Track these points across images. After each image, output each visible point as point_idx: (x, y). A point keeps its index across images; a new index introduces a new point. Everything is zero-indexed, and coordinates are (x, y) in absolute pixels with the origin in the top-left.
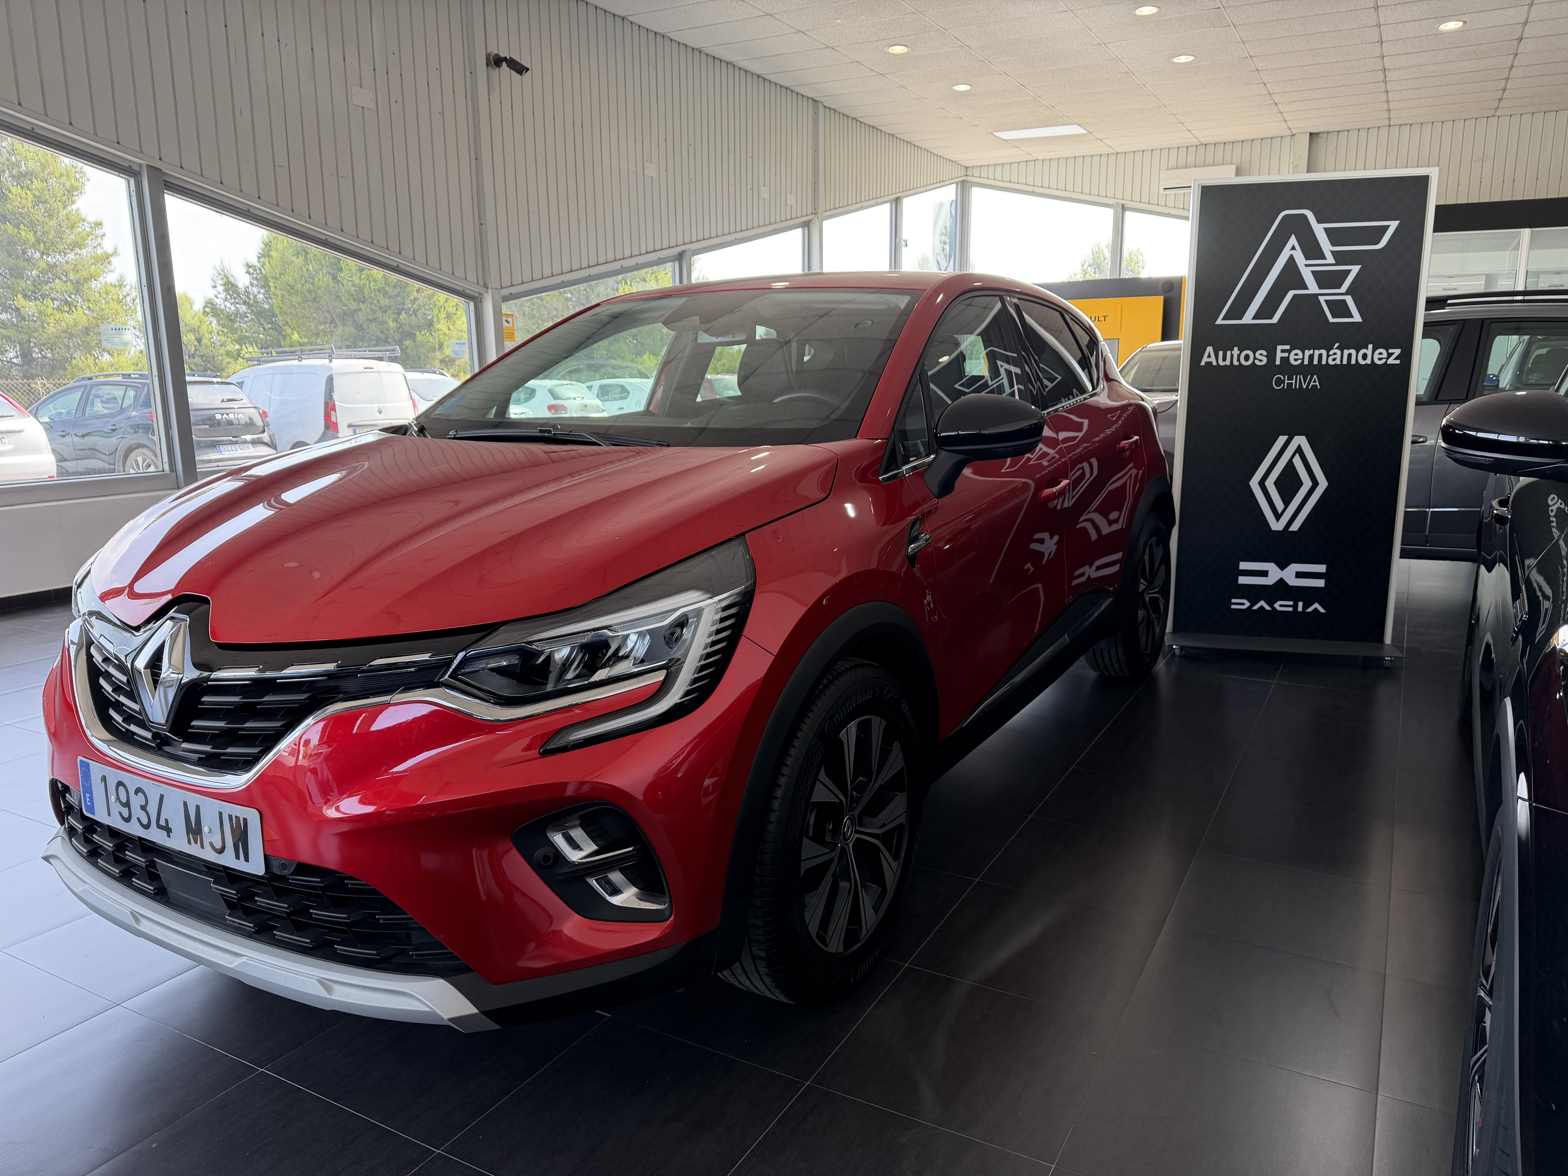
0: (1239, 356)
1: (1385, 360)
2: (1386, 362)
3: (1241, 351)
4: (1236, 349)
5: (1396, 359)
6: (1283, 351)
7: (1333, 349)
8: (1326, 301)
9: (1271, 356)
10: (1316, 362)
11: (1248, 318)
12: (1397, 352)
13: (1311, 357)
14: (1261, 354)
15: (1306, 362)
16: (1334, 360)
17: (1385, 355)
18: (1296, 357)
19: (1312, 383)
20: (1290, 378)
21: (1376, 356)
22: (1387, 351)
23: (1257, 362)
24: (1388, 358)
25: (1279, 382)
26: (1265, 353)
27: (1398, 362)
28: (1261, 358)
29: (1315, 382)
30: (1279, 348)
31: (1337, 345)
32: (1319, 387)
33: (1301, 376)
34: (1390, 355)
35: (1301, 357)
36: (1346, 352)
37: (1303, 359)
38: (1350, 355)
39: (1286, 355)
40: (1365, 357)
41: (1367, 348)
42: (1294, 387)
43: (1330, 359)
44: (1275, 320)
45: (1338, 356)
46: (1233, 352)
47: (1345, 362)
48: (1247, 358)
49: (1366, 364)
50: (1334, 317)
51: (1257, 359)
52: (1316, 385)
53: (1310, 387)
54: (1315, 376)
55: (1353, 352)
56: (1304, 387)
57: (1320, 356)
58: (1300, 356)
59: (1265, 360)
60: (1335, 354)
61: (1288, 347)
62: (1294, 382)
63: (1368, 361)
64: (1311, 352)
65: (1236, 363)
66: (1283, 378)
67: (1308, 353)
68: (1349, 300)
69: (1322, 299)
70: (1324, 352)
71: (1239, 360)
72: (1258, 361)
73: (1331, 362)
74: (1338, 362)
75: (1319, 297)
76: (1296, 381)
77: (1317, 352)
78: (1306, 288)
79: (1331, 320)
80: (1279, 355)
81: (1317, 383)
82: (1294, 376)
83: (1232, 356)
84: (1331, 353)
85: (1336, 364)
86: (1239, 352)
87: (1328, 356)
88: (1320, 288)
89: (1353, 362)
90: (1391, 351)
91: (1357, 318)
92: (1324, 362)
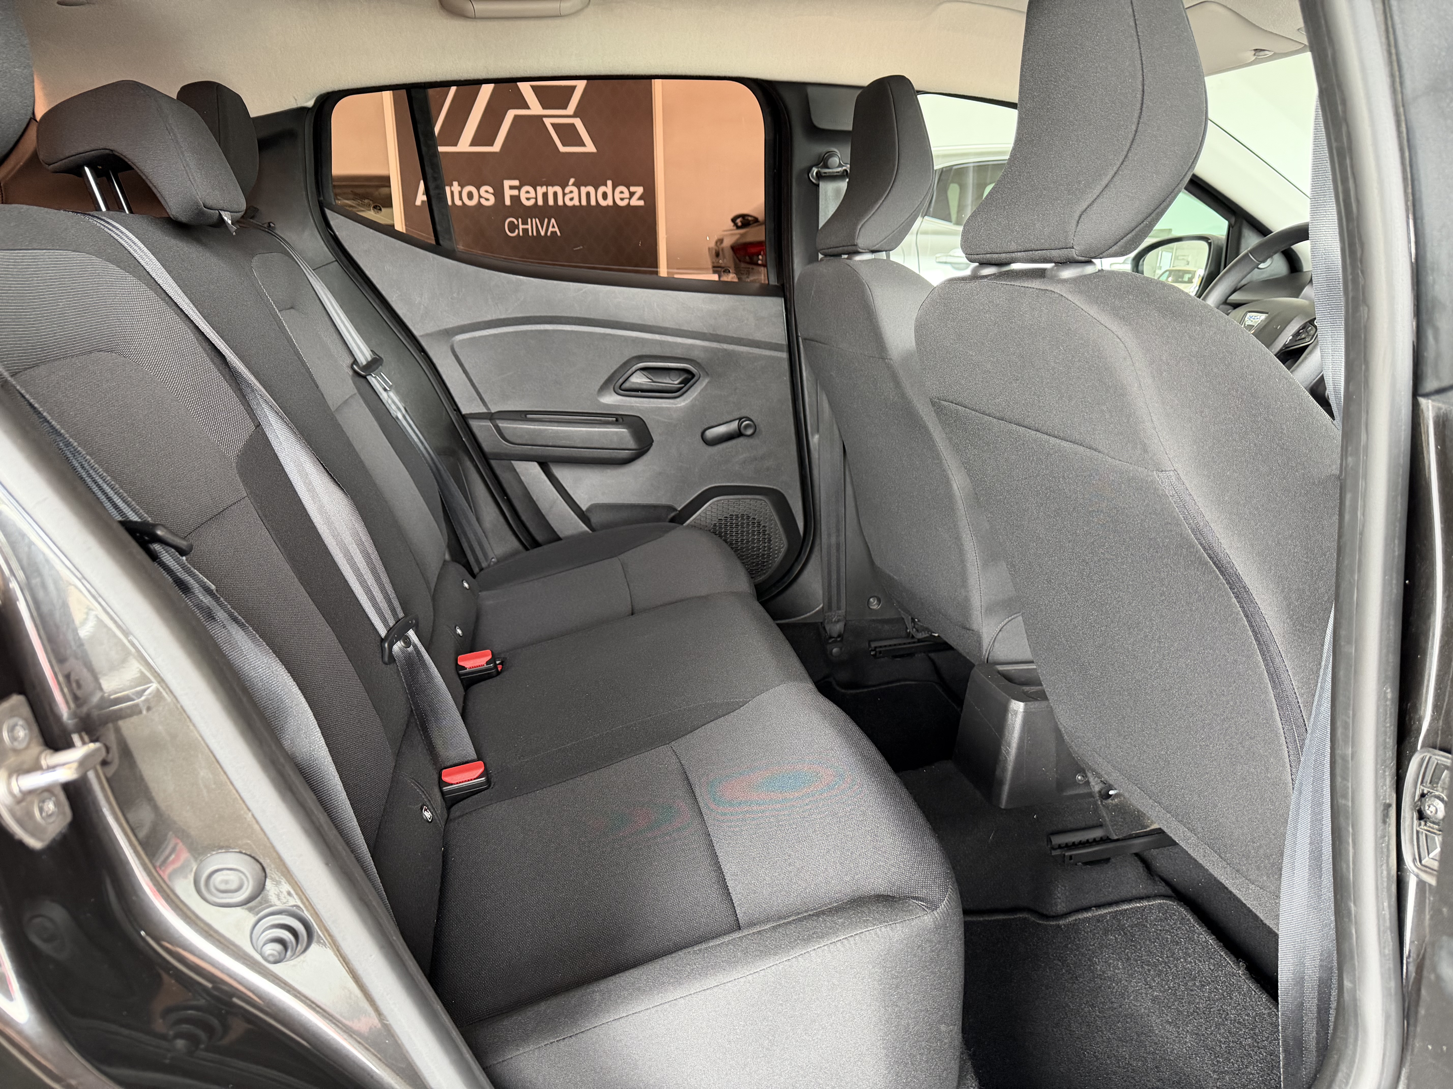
0: (460, 193)
1: (628, 200)
2: (629, 203)
3: (462, 186)
4: (455, 184)
5: (640, 199)
6: (512, 188)
7: (567, 185)
8: (553, 125)
9: (499, 194)
10: (551, 202)
11: (464, 145)
12: (639, 190)
13: (545, 195)
14: (487, 192)
15: (540, 202)
16: (572, 199)
17: (627, 195)
18: (529, 196)
19: (551, 229)
20: (525, 223)
21: (617, 196)
22: (629, 190)
23: (483, 201)
24: (630, 199)
25: (513, 227)
26: (491, 190)
27: (641, 203)
28: (487, 196)
29: (554, 227)
30: (507, 183)
31: (572, 181)
32: (559, 234)
33: (537, 220)
34: (632, 194)
35: (534, 196)
36: (584, 190)
37: (536, 198)
38: (588, 194)
39: (515, 192)
40: (605, 196)
41: (606, 186)
42: (530, 234)
43: (567, 198)
44: (497, 147)
45: (575, 194)
46: (453, 188)
47: (584, 202)
48: (470, 196)
49: (608, 206)
50: (564, 145)
51: (482, 197)
52: (556, 232)
53: (549, 234)
54: (553, 220)
55: (591, 189)
56: (543, 233)
57: (555, 194)
58: (532, 194)
59: (492, 200)
60: (571, 192)
61: (516, 183)
62: (529, 227)
63: (609, 202)
64: (544, 189)
65: (458, 203)
66: (516, 222)
67: (541, 190)
68: (578, 123)
69: (548, 122)
70: (558, 189)
71: (461, 198)
72: (484, 199)
73: (569, 203)
74: (576, 202)
75: (544, 119)
76: (532, 226)
77: (551, 190)
78: (528, 108)
79: (562, 149)
80: (508, 193)
81: (556, 229)
82: (529, 220)
83: (452, 193)
84: (567, 190)
85: (574, 206)
86: (459, 188)
87: (564, 194)
88: (544, 108)
89: (593, 203)
90: (632, 189)
91: (590, 147)
92: (560, 203)
